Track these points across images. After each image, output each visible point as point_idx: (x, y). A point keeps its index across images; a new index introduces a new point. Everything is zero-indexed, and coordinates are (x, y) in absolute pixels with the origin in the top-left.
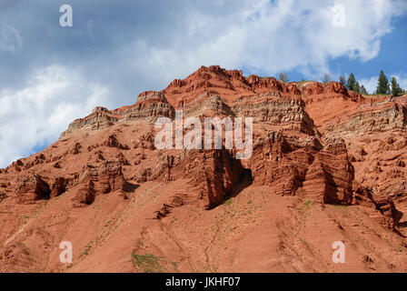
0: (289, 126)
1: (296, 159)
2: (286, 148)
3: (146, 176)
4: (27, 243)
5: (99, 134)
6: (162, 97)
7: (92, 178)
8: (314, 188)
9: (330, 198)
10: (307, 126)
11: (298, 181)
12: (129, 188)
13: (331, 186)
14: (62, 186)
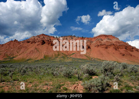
0: (49, 39)
1: (49, 42)
2: (48, 41)
3: (37, 42)
4: (27, 46)
5: (33, 38)
6: (39, 36)
7: (32, 42)
8: (50, 44)
9: (51, 45)
10: (50, 39)
11: (49, 44)
12: (35, 43)
13: (51, 44)
14: (30, 42)
